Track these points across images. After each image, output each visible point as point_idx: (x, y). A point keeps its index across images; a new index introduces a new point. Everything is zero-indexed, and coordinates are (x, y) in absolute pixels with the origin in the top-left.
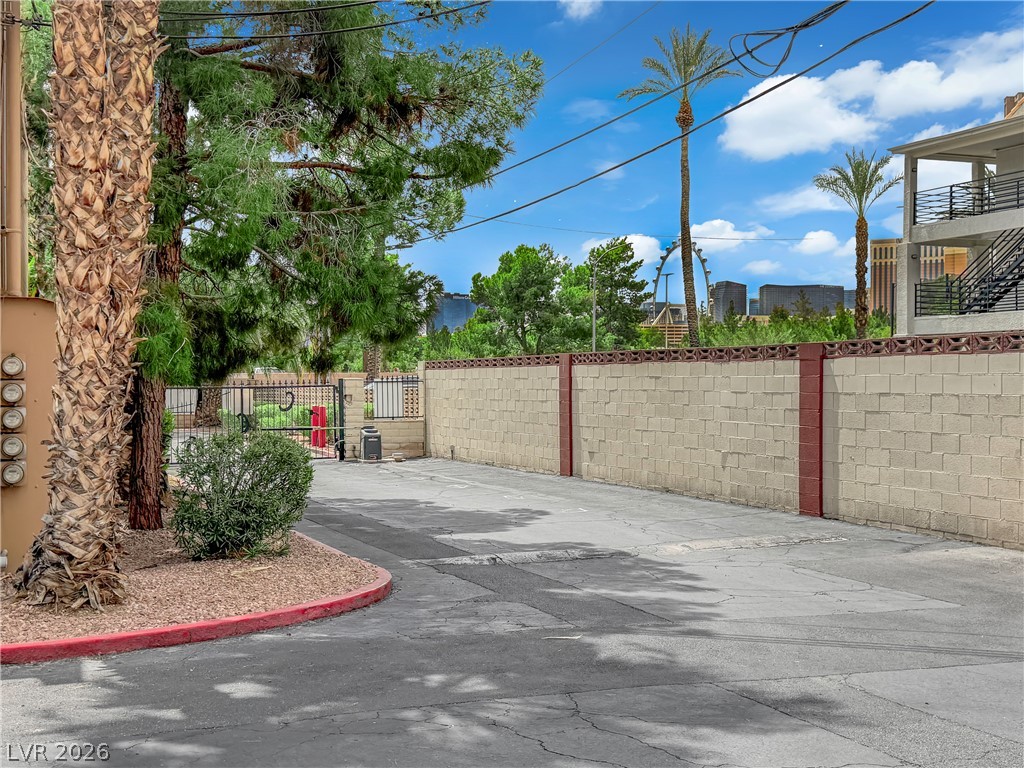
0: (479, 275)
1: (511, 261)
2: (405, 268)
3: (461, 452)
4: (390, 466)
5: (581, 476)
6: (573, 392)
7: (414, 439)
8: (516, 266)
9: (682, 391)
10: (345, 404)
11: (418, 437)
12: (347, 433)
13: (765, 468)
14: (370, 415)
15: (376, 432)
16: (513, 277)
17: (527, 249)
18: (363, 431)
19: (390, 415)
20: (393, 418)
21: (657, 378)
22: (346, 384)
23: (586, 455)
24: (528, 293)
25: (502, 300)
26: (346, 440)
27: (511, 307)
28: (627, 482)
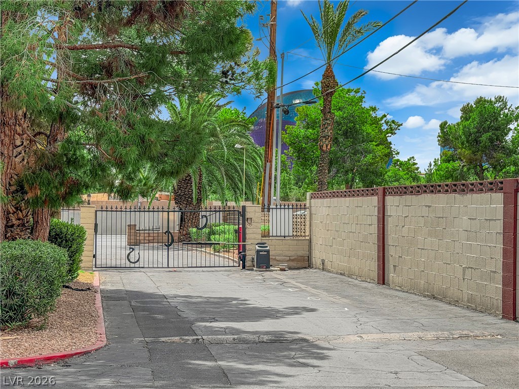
0: (446, 123)
1: (471, 111)
2: (382, 118)
3: (328, 265)
4: (275, 274)
5: (389, 285)
6: (386, 217)
7: (300, 253)
8: (474, 115)
9: (442, 218)
10: (247, 226)
11: (303, 252)
12: (247, 247)
13: (486, 280)
14: (266, 234)
15: (267, 247)
16: (472, 125)
17: (485, 101)
18: (257, 246)
19: (283, 234)
20: (285, 237)
21: (429, 207)
22: (248, 209)
23: (392, 267)
24: (484, 137)
25: (463, 144)
26: (247, 253)
27: (470, 149)
28: (413, 289)
